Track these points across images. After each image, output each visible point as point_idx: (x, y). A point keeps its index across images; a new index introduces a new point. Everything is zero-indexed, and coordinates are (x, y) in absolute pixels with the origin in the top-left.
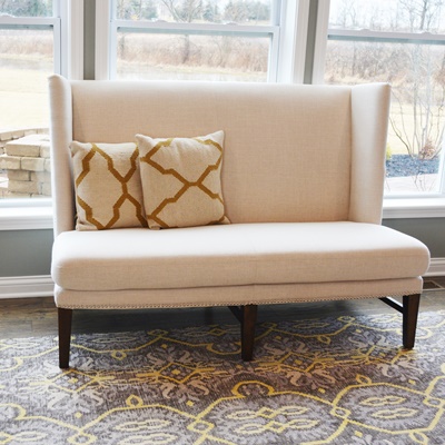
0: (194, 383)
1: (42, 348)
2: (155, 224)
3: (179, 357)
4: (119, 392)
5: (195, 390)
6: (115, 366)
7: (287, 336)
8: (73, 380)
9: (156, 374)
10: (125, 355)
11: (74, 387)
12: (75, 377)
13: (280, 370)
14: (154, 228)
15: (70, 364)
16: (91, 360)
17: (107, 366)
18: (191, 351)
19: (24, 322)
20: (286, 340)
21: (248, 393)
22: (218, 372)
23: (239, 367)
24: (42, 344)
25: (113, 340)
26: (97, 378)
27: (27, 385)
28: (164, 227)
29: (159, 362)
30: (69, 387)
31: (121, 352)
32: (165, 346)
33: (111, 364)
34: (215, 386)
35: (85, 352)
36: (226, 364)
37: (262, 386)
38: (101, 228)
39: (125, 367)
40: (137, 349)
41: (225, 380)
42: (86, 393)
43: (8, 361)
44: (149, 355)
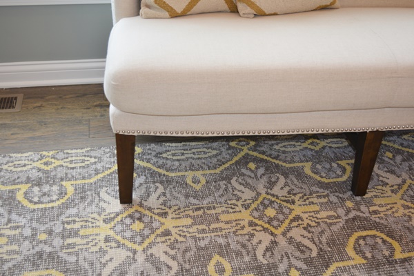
0: (296, 233)
1: (99, 166)
2: (249, 10)
3: (271, 184)
4: (199, 249)
5: (299, 246)
6: (192, 200)
7: (398, 152)
8: (138, 226)
9: (245, 216)
10: (203, 181)
11: (138, 239)
12: (140, 219)
13: (402, 211)
14: (246, 16)
15: (134, 196)
16: (161, 189)
17: (181, 201)
18: (286, 175)
19: (80, 122)
20: (399, 158)
21: (369, 255)
22: (323, 214)
23: (349, 204)
24: (100, 159)
25: (189, 154)
26: (169, 223)
27: (76, 234)
28: (259, 14)
29: (248, 194)
30: (132, 239)
31: (199, 174)
32: (252, 166)
33: (187, 196)
34: (324, 240)
35: (153, 174)
36: (333, 199)
37: (384, 242)
38: (174, 15)
39: (205, 203)
40: (218, 171)
41: (335, 228)
42: (154, 250)
43: (55, 188)
44: (233, 181)
